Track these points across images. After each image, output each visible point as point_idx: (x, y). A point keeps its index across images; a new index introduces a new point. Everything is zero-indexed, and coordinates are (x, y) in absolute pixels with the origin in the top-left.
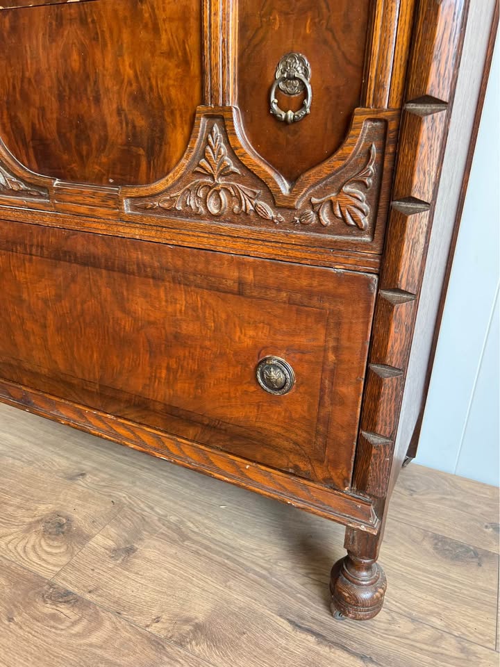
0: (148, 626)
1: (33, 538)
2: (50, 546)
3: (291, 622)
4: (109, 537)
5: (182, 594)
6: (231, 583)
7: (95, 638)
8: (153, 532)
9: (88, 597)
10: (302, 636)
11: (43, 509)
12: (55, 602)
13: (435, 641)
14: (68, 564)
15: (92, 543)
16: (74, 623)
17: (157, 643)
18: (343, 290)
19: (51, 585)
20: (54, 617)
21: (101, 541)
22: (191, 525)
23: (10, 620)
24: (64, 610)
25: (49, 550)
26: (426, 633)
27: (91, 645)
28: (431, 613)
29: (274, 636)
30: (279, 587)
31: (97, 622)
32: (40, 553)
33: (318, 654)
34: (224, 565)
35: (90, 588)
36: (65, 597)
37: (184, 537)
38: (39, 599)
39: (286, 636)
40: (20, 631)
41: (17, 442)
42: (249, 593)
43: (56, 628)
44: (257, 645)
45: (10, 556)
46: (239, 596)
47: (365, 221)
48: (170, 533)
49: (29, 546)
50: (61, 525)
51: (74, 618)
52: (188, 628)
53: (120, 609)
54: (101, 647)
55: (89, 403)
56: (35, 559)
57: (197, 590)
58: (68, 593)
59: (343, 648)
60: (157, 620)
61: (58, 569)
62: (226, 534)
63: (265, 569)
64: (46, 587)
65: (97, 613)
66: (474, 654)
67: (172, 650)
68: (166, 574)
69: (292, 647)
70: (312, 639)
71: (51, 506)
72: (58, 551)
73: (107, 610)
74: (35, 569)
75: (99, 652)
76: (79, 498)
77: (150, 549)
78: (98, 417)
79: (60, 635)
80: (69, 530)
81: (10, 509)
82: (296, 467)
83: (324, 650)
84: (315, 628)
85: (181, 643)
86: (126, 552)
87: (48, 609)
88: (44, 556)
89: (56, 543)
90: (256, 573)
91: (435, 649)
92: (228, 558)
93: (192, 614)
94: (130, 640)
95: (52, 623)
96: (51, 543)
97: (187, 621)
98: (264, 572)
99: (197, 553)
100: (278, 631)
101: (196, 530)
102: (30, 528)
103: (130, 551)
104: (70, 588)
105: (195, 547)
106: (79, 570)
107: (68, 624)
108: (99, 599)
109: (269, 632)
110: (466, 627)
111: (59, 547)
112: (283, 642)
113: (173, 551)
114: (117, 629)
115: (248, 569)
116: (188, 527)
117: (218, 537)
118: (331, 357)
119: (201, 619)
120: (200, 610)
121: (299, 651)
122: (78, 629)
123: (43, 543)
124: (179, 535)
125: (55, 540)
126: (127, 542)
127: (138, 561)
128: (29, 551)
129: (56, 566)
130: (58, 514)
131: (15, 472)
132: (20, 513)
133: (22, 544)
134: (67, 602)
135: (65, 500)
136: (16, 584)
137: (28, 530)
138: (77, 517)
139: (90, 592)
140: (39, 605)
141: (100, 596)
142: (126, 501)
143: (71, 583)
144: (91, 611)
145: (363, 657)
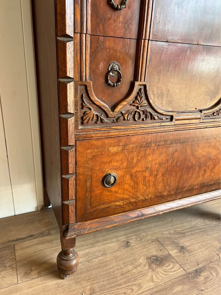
0: (220, 257)
1: (160, 270)
2: (167, 267)
4: (172, 250)
5: (209, 245)
6: (209, 233)
8: (176, 239)
9: (200, 266)
11: (142, 260)
12: (199, 275)
14: (180, 265)
15: (173, 255)
16: (211, 274)
19: (190, 273)
20: (206, 278)
21: (174, 252)
22: (178, 230)
23: (202, 290)
24: (204, 274)
25: (169, 268)
30: (215, 226)
32: (169, 271)
34: (201, 231)
35: (196, 264)
36: (198, 272)
37: (184, 233)
38: (196, 279)
40: (210, 289)
42: (215, 232)
43: (211, 279)
49: (163, 273)
50: (157, 260)
53: (210, 260)
56: (173, 273)
58: (196, 271)
60: (218, 254)
64: (190, 275)
68: (199, 244)
72: (171, 266)
74: (177, 275)
77: (184, 242)
80: (161, 258)
86: (182, 249)
87: (201, 279)
88: (172, 270)
95: (209, 279)
99: (192, 234)
101: (181, 230)
104: (194, 269)
105: (189, 233)
107: (211, 276)
108: (203, 263)
111: (169, 265)
113: (189, 239)
115: (205, 228)
117: (188, 227)
122: (214, 274)
124: (181, 234)
125: (164, 264)
126: (178, 246)
127: (189, 248)
128: (166, 273)
129: (180, 269)
130: (149, 258)
131: (107, 261)
132: (139, 269)
133: (161, 275)
134: (200, 272)
135: (141, 253)
136: (184, 283)
137: (153, 270)
138: (155, 253)
139: (198, 265)
140: (198, 280)
141: (201, 263)
142: (154, 238)
143: (191, 268)
144: (208, 268)
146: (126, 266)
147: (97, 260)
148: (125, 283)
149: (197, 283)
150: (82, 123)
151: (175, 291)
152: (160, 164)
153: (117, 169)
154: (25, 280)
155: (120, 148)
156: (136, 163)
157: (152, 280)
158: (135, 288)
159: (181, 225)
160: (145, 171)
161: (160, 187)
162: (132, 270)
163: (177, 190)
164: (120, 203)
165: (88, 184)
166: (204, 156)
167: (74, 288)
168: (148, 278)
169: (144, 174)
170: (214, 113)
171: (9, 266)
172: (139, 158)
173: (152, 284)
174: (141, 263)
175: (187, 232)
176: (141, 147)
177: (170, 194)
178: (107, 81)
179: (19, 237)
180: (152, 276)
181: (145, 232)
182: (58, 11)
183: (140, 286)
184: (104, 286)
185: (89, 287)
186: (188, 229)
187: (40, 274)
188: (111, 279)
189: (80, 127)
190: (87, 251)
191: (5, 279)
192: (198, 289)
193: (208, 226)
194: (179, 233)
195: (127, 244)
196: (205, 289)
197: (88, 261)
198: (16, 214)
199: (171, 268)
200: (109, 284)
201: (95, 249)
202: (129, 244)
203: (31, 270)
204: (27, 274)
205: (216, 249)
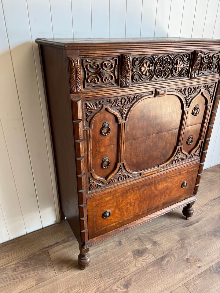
0: (177, 247)
1: (140, 259)
2: (145, 256)
3: (185, 227)
4: (148, 244)
5: (172, 239)
6: (173, 230)
7: (176, 256)
8: (151, 236)
11: (129, 254)
12: (163, 260)
14: (153, 255)
15: (149, 248)
16: (171, 258)
17: (182, 247)
19: (158, 259)
20: (168, 262)
21: (149, 246)
22: (153, 229)
23: (165, 270)
24: (167, 259)
25: (146, 257)
27: (178, 258)
30: (177, 224)
31: (172, 255)
32: (146, 259)
34: (167, 230)
35: (163, 253)
36: (163, 258)
37: (157, 232)
39: (189, 229)
40: (169, 269)
42: (176, 229)
44: (189, 234)
49: (142, 260)
50: (139, 252)
51: (169, 258)
53: (171, 250)
54: (179, 256)
56: (148, 260)
57: (172, 236)
58: (162, 257)
59: (194, 223)
60: (177, 245)
62: (159, 225)
64: (158, 261)
67: (184, 245)
68: (165, 239)
70: (190, 226)
71: (130, 252)
72: (147, 256)
73: (170, 252)
74: (151, 261)
75: (180, 257)
76: (130, 246)
77: (156, 239)
79: (173, 262)
80: (141, 251)
82: (185, 198)
83: (193, 226)
84: (188, 224)
86: (155, 243)
87: (165, 262)
88: (148, 258)
91: (199, 214)
92: (166, 228)
94: (179, 251)
95: (169, 262)
97: (179, 241)
99: (162, 232)
100: (187, 230)
101: (155, 229)
103: (155, 242)
104: (161, 256)
105: (160, 231)
106: (156, 253)
107: (171, 260)
108: (167, 252)
109: (187, 231)
111: (146, 255)
112: (189, 230)
113: (159, 235)
114: (176, 252)
115: (171, 226)
116: (153, 230)
117: (159, 227)
119: (179, 239)
120: (177, 238)
121: (192, 229)
122: (173, 259)
123: (143, 257)
125: (143, 255)
126: (152, 242)
127: (159, 242)
128: (144, 261)
129: (152, 257)
130: (133, 252)
131: (108, 256)
132: (128, 259)
133: (141, 262)
134: (164, 258)
135: (129, 249)
136: (154, 266)
137: (136, 259)
138: (137, 248)
139: (164, 253)
140: (163, 263)
141: (166, 252)
142: (137, 237)
143: (159, 256)
144: (169, 255)
145: (197, 222)
146: (119, 259)
147: (101, 256)
148: (120, 269)
149: (162, 265)
150: (90, 190)
151: (149, 271)
152: (136, 199)
153: (110, 208)
154: (60, 273)
155: (111, 197)
156: (121, 202)
157: (136, 266)
158: (125, 271)
159: (155, 226)
160: (127, 205)
161: (137, 211)
162: (123, 260)
163: (148, 210)
164: (114, 224)
165: (94, 219)
166: (163, 188)
167: (90, 275)
168: (133, 264)
169: (127, 206)
170: (167, 165)
171: (49, 265)
172: (123, 199)
173: (135, 268)
174: (129, 256)
175: (158, 231)
176: (124, 193)
177: (144, 213)
178: (102, 167)
179: (50, 244)
180: (136, 263)
181: (131, 233)
182: (76, 148)
183: (128, 270)
184: (107, 272)
185: (98, 274)
186: (159, 228)
187: (68, 268)
188: (111, 267)
189: (89, 192)
190: (95, 250)
191: (48, 274)
192: (162, 269)
193: (173, 225)
194: (153, 232)
195: (120, 243)
196: (166, 269)
197: (96, 257)
198: (43, 227)
199: (147, 257)
200: (110, 270)
201: (99, 249)
202: (121, 243)
203: (63, 267)
204: (60, 269)
205: (176, 242)
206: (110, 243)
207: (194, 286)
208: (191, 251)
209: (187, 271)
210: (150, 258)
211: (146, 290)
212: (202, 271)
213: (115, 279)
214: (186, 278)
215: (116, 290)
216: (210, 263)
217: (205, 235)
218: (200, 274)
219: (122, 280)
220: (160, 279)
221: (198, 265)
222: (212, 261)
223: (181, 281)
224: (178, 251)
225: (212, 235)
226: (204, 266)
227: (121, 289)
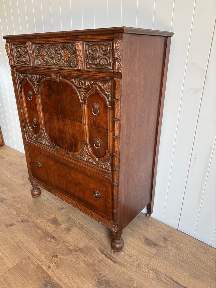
0: (69, 247)
1: (49, 223)
2: (52, 226)
3: (101, 251)
4: (65, 226)
5: (78, 241)
6: (90, 241)
7: (57, 247)
8: (76, 226)
9: (58, 238)
10: (102, 255)
11: (52, 216)
12: (51, 238)
13: (132, 262)
14: (55, 230)
15: (61, 226)
16: (54, 243)
17: (70, 250)
18: (107, 181)
19: (51, 234)
20: (50, 241)
21: (63, 226)
22: (85, 226)
23: (41, 240)
24: (53, 240)
26: (131, 260)
27: (57, 248)
28: (135, 256)
29: (96, 254)
30: (101, 244)
31: (59, 244)
33: (104, 259)
34: (90, 236)
35: (59, 236)
36: (53, 237)
37: (83, 228)
39: (98, 254)
40: (43, 243)
41: (49, 197)
42: (94, 244)
44: (91, 255)
45: (43, 226)
46: (91, 244)
47: (110, 169)
48: (80, 227)
49: (48, 225)
50: (55, 221)
51: (54, 242)
52: (78, 248)
53: (64, 242)
55: (63, 193)
56: (48, 228)
57: (82, 241)
58: (54, 237)
59: (110, 259)
60: (71, 246)
61: (53, 231)
62: (93, 229)
63: (99, 239)
64: (50, 235)
65: (59, 242)
66: (141, 266)
67: (73, 252)
68: (76, 236)
69: (99, 256)
70: (104, 256)
71: (54, 216)
72: (53, 227)
73: (61, 242)
74: (48, 230)
75: (58, 250)
76: (61, 215)
77: (74, 230)
78: (65, 197)
79: (51, 245)
80: (57, 223)
81: (45, 215)
82: (102, 215)
83: (106, 259)
84: (106, 254)
85: (75, 251)
86: (68, 230)
87: (49, 239)
88: (51, 228)
89: (53, 225)
90: (97, 240)
91: (132, 263)
92: (92, 235)
93: (79, 246)
94: (65, 249)
95: (50, 242)
96: (52, 225)
97: (78, 247)
98: (99, 240)
99: (85, 232)
101: (86, 227)
102: (49, 220)
103: (69, 230)
104: (55, 236)
106: (57, 232)
108: (61, 239)
109: (95, 253)
110: (142, 260)
111: (54, 226)
112: (97, 255)
113: (79, 231)
114: (63, 246)
117: (91, 230)
118: (106, 193)
119: (81, 247)
120: (81, 245)
121: (100, 258)
122: (55, 244)
123: (51, 225)
124: (82, 228)
126: (69, 227)
127: (71, 232)
128: (47, 226)
130: (55, 218)
131: (47, 206)
132: (47, 216)
133: (46, 224)
134: (53, 239)
135: (57, 215)
136: (43, 233)
137: (48, 221)
138: (59, 220)
140: (48, 238)
142: (71, 217)
143: (55, 235)
144: (58, 241)
145: (114, 262)
146: (46, 212)
147: (46, 203)
148: (37, 214)
149: (45, 238)
150: (29, 138)
151: (38, 230)
157: (41, 222)
158: (35, 217)
159: (90, 226)
168: (42, 220)
173: (39, 222)
181: (74, 212)
183: (37, 218)
184: (33, 209)
188: (37, 210)
199: (51, 227)
200: (35, 210)
201: (53, 201)
202: (62, 209)
205: (76, 244)
206: (60, 204)
207: (28, 263)
208: (68, 259)
209: (43, 257)
210: (51, 229)
211: (21, 232)
212: (45, 269)
213: (28, 214)
214: (35, 256)
215: (20, 216)
216: (56, 277)
217: (95, 270)
218: (41, 268)
219: (28, 217)
220: (32, 238)
221: (51, 266)
222: (59, 278)
223: (32, 254)
224: (64, 247)
225: (99, 279)
226: (51, 271)
227: (21, 219)
